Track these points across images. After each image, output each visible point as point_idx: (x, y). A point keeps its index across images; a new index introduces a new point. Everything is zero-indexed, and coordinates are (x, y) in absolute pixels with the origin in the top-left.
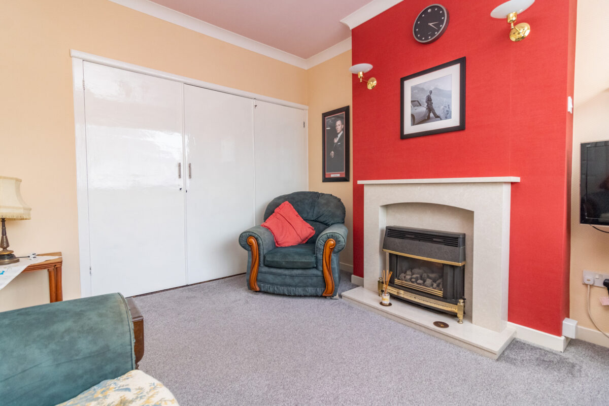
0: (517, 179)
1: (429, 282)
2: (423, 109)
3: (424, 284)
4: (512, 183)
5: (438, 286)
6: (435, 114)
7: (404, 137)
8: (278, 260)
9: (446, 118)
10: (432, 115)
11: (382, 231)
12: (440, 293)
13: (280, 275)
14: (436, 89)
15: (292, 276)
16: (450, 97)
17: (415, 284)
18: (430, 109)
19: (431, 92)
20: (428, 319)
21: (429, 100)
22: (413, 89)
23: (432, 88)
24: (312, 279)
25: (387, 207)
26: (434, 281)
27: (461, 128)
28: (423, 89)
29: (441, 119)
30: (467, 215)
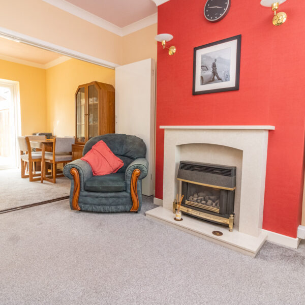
0: (272, 128)
1: (210, 202)
2: (209, 73)
3: (206, 204)
4: (270, 131)
5: (216, 205)
6: (218, 77)
7: (195, 94)
8: (96, 186)
9: (226, 80)
10: (216, 77)
11: (177, 164)
12: (217, 210)
13: (97, 197)
14: (219, 58)
15: (107, 198)
16: (229, 64)
17: (200, 204)
18: (215, 73)
19: (216, 60)
20: (208, 229)
21: (214, 66)
22: (203, 57)
23: (216, 57)
24: (122, 200)
25: (181, 147)
26: (214, 202)
27: (236, 89)
28: (210, 58)
29: (222, 81)
30: (238, 153)
